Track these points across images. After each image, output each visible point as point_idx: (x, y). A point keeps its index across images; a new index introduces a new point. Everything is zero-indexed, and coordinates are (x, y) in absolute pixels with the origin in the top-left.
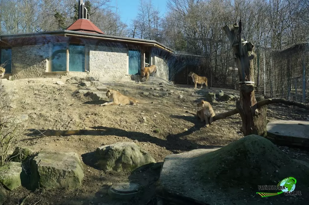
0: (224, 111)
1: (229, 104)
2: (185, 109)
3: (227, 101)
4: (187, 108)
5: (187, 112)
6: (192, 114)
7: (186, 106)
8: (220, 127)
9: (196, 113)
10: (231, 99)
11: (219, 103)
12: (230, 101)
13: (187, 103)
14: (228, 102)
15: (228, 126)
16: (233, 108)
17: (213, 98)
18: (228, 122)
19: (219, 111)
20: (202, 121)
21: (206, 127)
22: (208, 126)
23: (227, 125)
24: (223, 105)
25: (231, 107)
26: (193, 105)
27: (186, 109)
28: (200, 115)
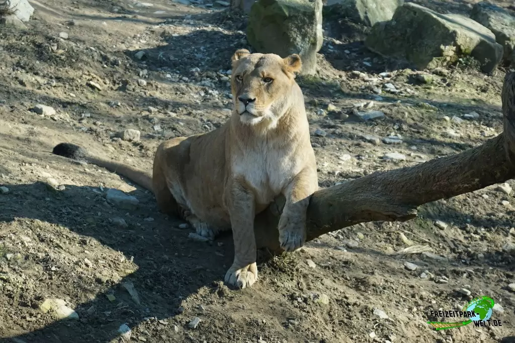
0: (395, 155)
1: (439, 94)
2: (52, 122)
3: (422, 65)
4: (66, 116)
5: (64, 151)
6: (111, 167)
7: (60, 93)
8: (353, 296)
9: (145, 166)
10: (459, 52)
11: (355, 83)
12: (451, 66)
13: (72, 73)
14: (427, 76)
15: (424, 285)
16: (475, 134)
17: (304, 36)
18: (426, 250)
19: (346, 157)
20: (201, 232)
21: (236, 286)
22: (250, 276)
23: (417, 274)
24: (391, 98)
25: (454, 125)
26: (123, 88)
27: (61, 126)
28: (183, 181)
